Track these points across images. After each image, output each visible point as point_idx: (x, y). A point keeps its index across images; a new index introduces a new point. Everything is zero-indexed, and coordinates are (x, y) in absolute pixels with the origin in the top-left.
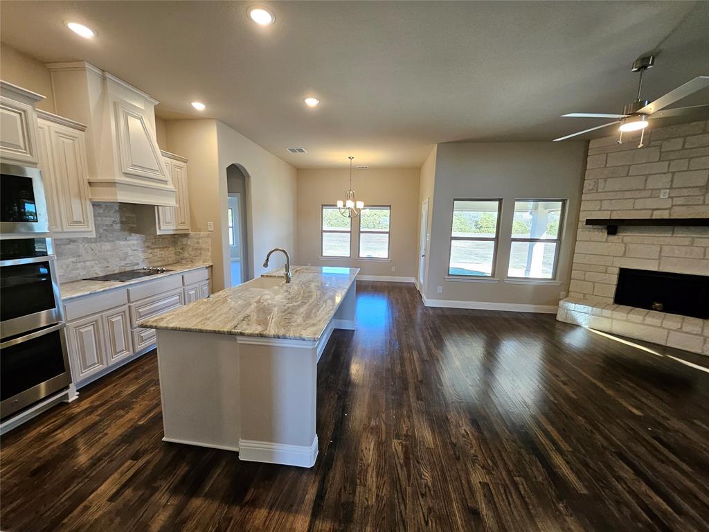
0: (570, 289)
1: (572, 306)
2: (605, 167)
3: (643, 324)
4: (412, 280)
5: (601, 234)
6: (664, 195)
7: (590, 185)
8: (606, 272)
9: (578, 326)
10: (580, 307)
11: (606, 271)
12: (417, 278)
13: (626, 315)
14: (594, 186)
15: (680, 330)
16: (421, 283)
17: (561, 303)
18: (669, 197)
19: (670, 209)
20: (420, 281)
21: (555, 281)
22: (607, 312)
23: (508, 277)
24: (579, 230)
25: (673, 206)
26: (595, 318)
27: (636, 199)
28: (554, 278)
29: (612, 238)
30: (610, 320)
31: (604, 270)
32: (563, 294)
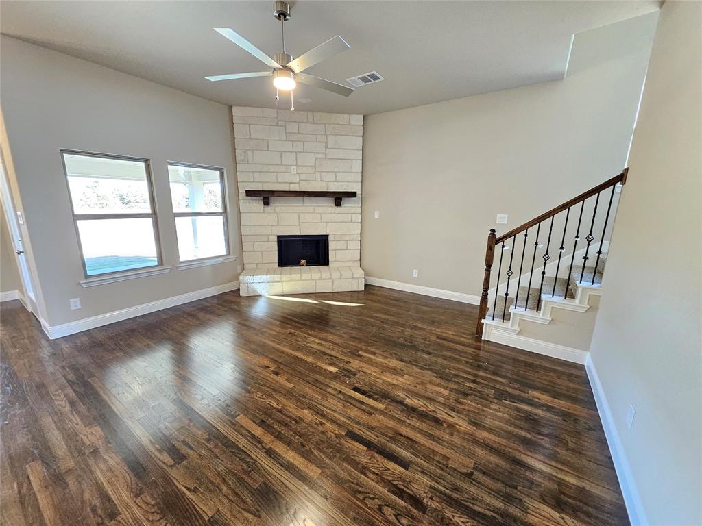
0: (245, 262)
1: (249, 279)
2: (250, 138)
3: (301, 280)
4: (14, 295)
5: (258, 205)
6: (294, 170)
7: (241, 155)
8: (268, 241)
9: (259, 296)
10: (257, 278)
11: (269, 239)
12: (22, 291)
13: (289, 276)
14: (245, 156)
15: (321, 279)
16: (31, 300)
17: (241, 277)
18: (297, 173)
19: (299, 183)
20: (29, 297)
21: (229, 257)
22: (277, 277)
23: (181, 262)
24: (241, 202)
25: (300, 181)
26: (270, 286)
27: (277, 172)
28: (228, 253)
29: (267, 208)
30: (280, 283)
31: (267, 239)
32: (239, 267)
